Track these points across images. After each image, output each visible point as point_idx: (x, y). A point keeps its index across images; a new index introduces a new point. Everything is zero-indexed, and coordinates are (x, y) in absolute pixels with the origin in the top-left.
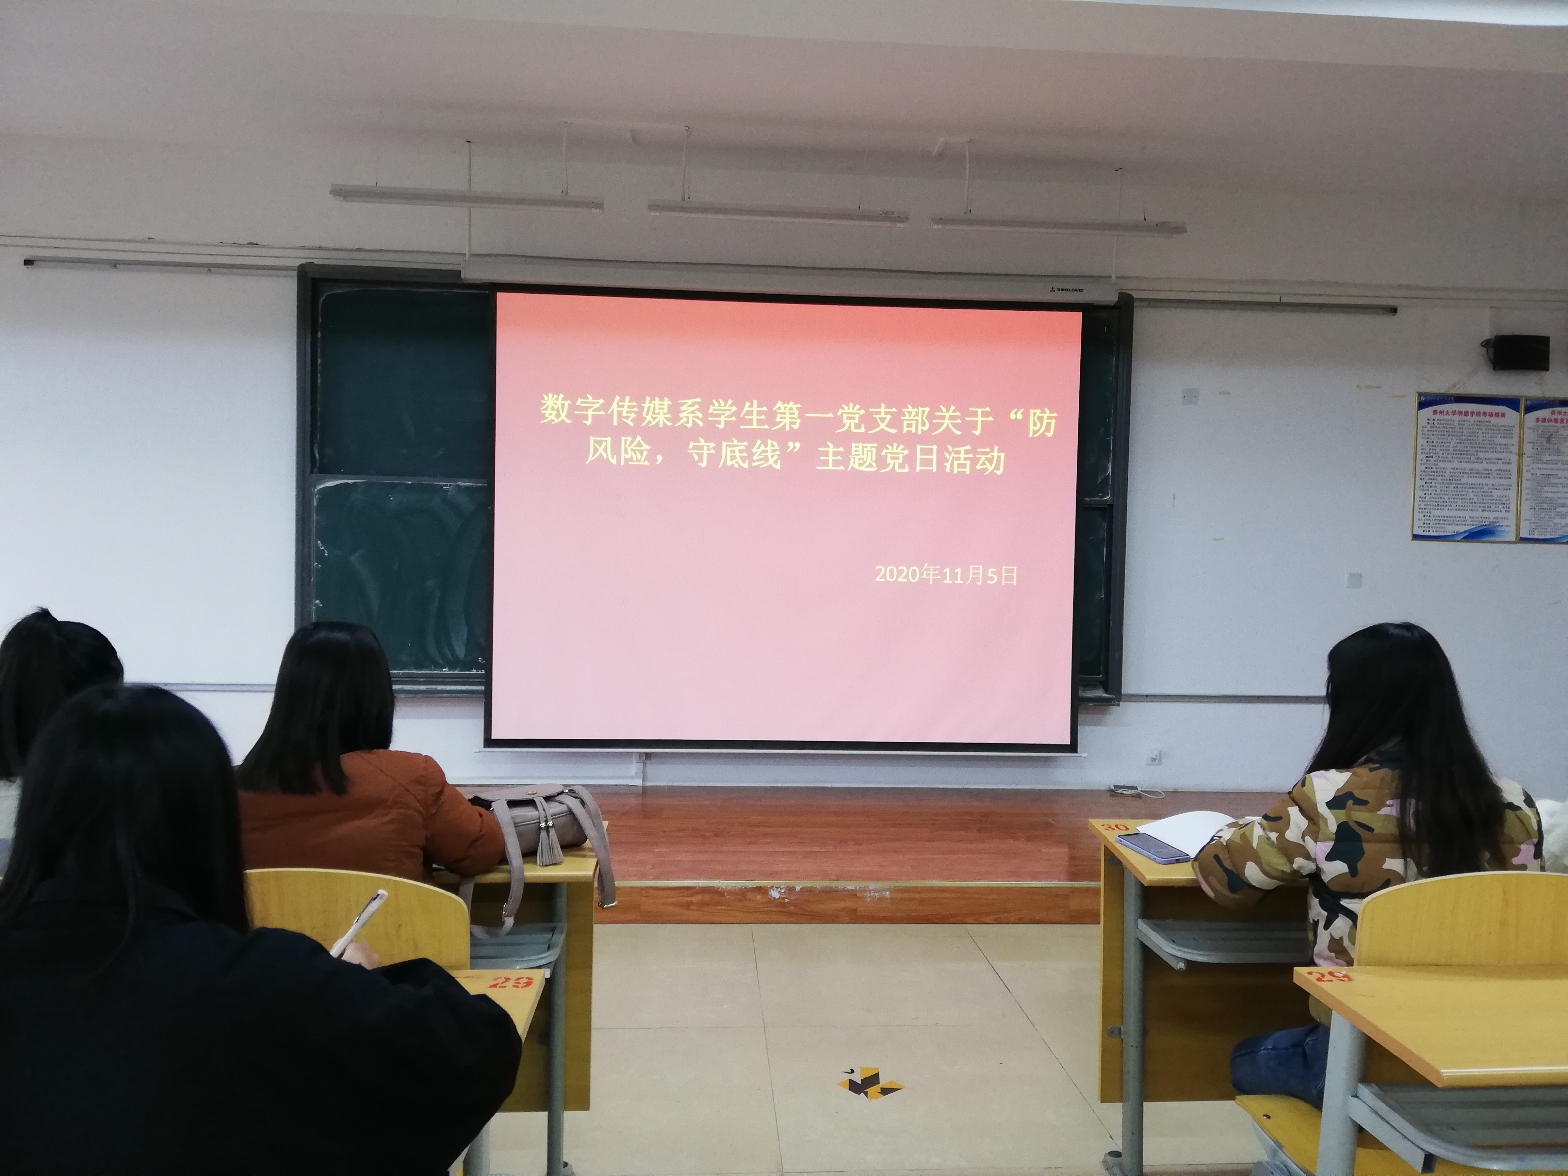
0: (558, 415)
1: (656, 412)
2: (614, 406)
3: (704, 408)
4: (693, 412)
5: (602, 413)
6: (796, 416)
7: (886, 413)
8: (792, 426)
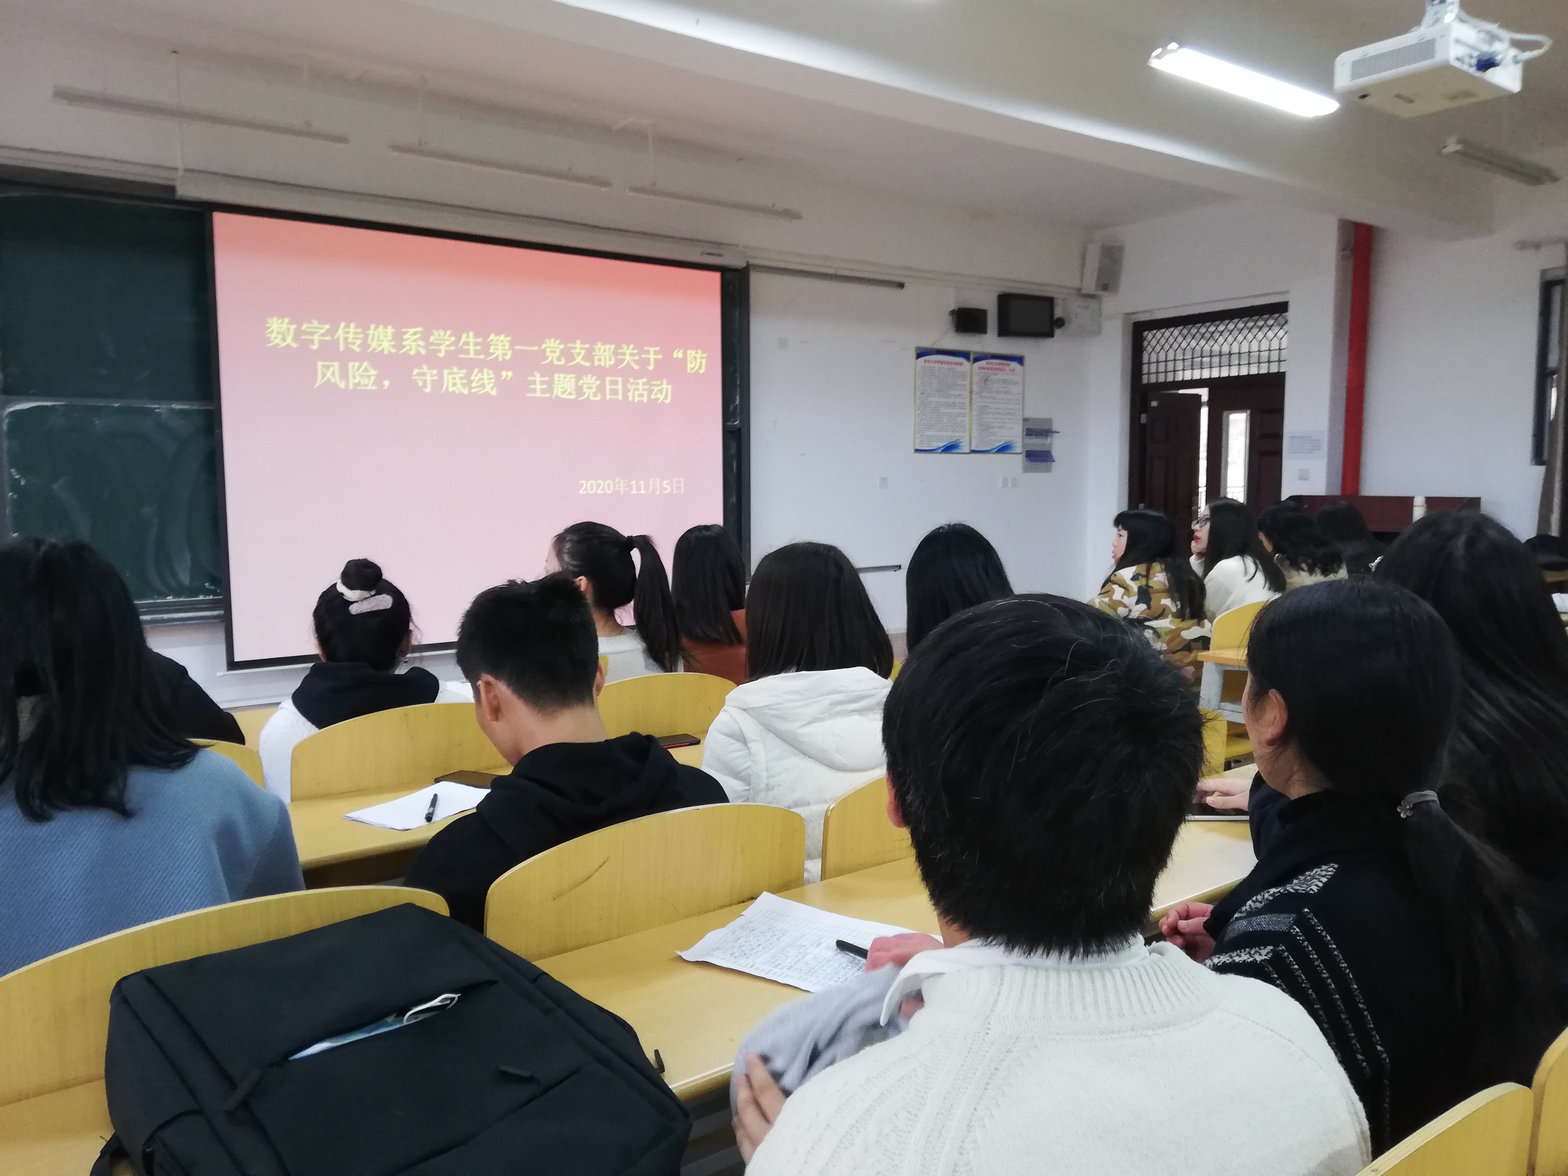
0: (284, 339)
1: (381, 338)
2: (340, 332)
3: (425, 336)
4: (415, 340)
5: (328, 338)
6: (507, 347)
7: (582, 348)
8: (504, 357)
